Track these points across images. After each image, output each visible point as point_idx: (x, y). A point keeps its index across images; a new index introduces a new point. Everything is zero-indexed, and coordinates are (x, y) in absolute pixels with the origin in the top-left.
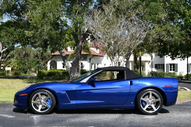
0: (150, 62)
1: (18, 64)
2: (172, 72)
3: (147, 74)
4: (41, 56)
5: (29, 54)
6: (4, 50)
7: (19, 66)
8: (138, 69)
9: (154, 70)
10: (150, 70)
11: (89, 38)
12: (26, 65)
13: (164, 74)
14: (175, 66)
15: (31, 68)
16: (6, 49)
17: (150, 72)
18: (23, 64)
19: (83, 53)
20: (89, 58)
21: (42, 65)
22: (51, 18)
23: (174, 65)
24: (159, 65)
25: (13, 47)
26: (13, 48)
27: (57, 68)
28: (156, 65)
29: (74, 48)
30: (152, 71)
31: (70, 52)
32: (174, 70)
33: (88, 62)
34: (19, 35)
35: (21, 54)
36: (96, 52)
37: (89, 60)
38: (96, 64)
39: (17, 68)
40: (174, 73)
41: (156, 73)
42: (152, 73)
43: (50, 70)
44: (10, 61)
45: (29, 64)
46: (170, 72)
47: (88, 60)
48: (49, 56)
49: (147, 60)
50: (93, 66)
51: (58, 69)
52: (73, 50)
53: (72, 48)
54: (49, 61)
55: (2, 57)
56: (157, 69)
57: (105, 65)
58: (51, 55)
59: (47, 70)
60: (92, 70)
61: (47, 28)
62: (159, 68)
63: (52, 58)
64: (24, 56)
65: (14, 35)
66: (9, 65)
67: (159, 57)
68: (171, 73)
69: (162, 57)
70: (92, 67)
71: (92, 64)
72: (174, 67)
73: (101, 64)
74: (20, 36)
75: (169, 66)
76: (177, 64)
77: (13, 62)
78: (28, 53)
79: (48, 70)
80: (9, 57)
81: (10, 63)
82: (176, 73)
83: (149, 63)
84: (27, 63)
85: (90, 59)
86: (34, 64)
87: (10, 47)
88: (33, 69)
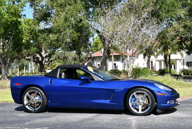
5: (68, 58)
6: (46, 54)
9: (186, 67)
10: (182, 68)
16: (48, 53)
17: (182, 70)
19: (115, 54)
20: (121, 58)
24: (191, 62)
28: (187, 62)
33: (121, 62)
35: (61, 57)
41: (187, 71)
42: (184, 71)
44: (54, 64)
47: (121, 60)
48: (86, 59)
49: (178, 58)
54: (85, 63)
55: (45, 61)
56: (189, 66)
57: (138, 64)
60: (125, 69)
62: (191, 65)
63: (88, 60)
67: (187, 54)
69: (190, 55)
70: (125, 67)
78: (66, 56)
80: (51, 61)
83: (180, 61)
85: (123, 60)
87: (51, 52)
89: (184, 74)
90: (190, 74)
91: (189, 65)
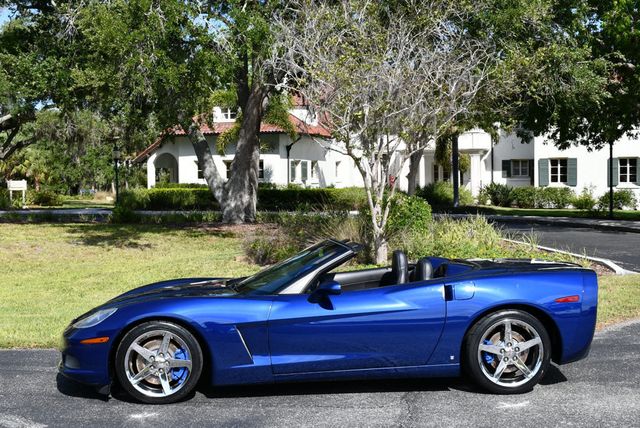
0: (485, 152)
1: (49, 164)
2: (559, 185)
3: (475, 193)
4: (127, 138)
5: (86, 135)
7: (54, 169)
8: (446, 177)
9: (500, 179)
10: (487, 182)
11: (285, 82)
12: (74, 165)
13: (531, 194)
14: (568, 167)
15: (92, 175)
16: (8, 116)
17: (488, 188)
18: (67, 162)
19: (265, 127)
20: (284, 142)
21: (127, 162)
22: (159, 25)
23: (564, 161)
24: (516, 162)
25: (31, 109)
26: (29, 114)
27: (177, 181)
28: (504, 162)
29: (234, 110)
30: (493, 183)
31: (219, 125)
32: (564, 179)
33: (282, 157)
34: (50, 79)
35: (58, 134)
36: (308, 122)
37: (285, 152)
38: (309, 163)
39: (46, 178)
40: (566, 190)
41: (505, 191)
42: (494, 192)
43: (157, 186)
44: (21, 155)
45: (85, 162)
46: (552, 185)
47: (282, 149)
48: (152, 140)
49: (476, 147)
50: (299, 169)
51: (181, 181)
52: (232, 116)
53: (229, 113)
54: (150, 154)
56: (509, 175)
57: (337, 164)
58: (159, 136)
59: (146, 186)
60: (295, 182)
61: (147, 59)
62: (517, 173)
63: (161, 146)
64: (70, 141)
65: (32, 80)
66: (19, 167)
68: (554, 191)
70: (293, 176)
71: (296, 163)
72: (564, 171)
73: (324, 160)
74: (54, 83)
75: (550, 167)
76: (575, 160)
77: (31, 158)
78: (80, 130)
79: (149, 188)
80: (20, 146)
81: (22, 159)
82: (572, 188)
83: (482, 157)
84: (78, 160)
85: (288, 148)
86: (101, 162)
87: (20, 112)
88: (97, 179)
89: (496, 202)
90: (515, 202)
91: (512, 173)
